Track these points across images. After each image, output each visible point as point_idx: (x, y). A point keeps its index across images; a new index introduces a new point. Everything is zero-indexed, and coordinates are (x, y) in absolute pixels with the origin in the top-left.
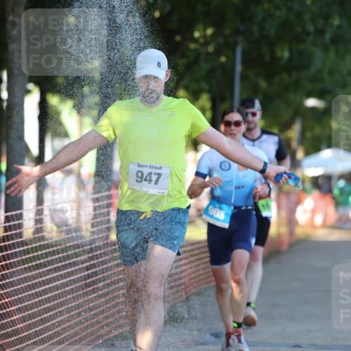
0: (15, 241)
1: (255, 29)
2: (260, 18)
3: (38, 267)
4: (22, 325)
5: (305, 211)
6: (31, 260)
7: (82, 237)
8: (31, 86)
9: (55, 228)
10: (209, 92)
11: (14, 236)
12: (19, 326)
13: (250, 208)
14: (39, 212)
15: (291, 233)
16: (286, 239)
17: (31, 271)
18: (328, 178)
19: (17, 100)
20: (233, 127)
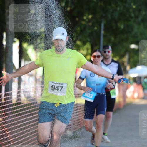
0: (9, 104)
1: (109, 16)
2: (111, 11)
3: (18, 115)
4: (12, 139)
5: (130, 92)
6: (15, 112)
7: (37, 103)
8: (15, 39)
9: (26, 99)
10: (90, 42)
11: (9, 102)
12: (11, 140)
13: (104, 94)
14: (19, 92)
15: (124, 101)
16: (122, 104)
17: (15, 117)
18: (140, 78)
19: (9, 45)
20: (97, 58)
